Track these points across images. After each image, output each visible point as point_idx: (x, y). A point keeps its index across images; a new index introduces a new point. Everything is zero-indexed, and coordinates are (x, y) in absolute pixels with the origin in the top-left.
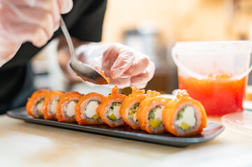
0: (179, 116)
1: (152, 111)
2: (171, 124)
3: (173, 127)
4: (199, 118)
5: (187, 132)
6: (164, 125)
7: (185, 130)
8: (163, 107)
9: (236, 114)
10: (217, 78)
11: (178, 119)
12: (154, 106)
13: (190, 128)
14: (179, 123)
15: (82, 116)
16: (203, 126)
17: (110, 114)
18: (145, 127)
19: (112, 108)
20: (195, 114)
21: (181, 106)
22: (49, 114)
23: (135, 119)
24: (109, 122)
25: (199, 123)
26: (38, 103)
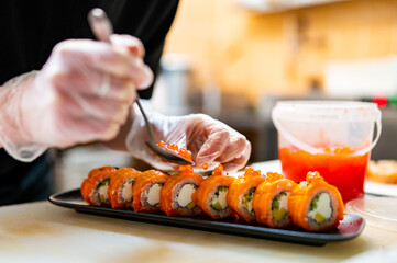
0: (312, 206)
1: (275, 199)
2: (303, 216)
3: (306, 220)
4: (335, 208)
5: (322, 226)
6: (290, 217)
7: (319, 224)
8: (288, 194)
9: (357, 200)
10: (335, 152)
11: (311, 209)
12: (278, 192)
13: (325, 221)
14: (312, 214)
15: (172, 204)
16: (340, 218)
17: (214, 203)
18: (266, 219)
19: (217, 194)
20: (331, 203)
21: (315, 193)
22: (119, 202)
23: (250, 209)
24: (213, 213)
25: (336, 214)
26: (100, 184)
